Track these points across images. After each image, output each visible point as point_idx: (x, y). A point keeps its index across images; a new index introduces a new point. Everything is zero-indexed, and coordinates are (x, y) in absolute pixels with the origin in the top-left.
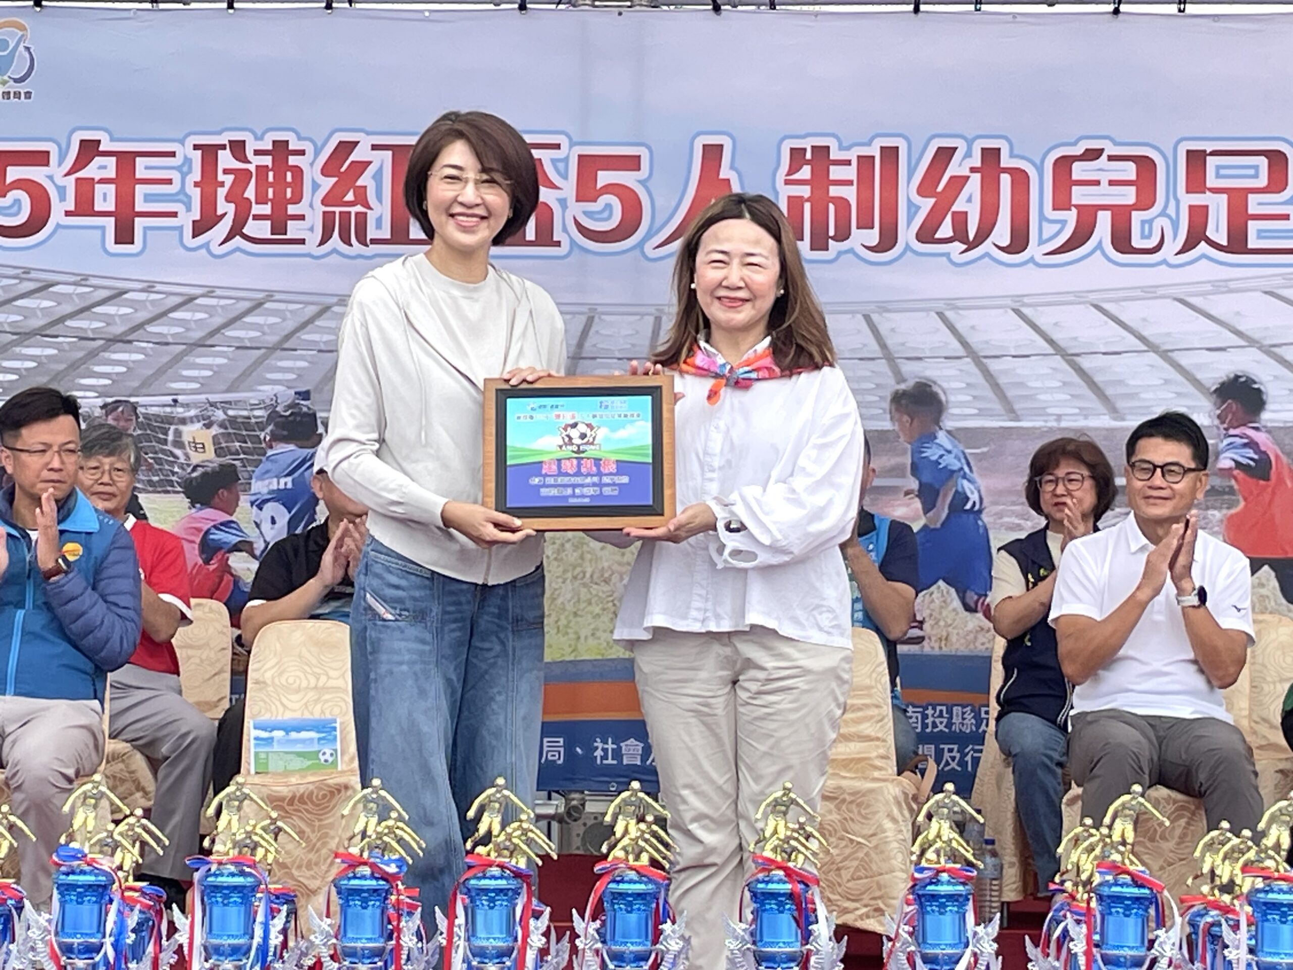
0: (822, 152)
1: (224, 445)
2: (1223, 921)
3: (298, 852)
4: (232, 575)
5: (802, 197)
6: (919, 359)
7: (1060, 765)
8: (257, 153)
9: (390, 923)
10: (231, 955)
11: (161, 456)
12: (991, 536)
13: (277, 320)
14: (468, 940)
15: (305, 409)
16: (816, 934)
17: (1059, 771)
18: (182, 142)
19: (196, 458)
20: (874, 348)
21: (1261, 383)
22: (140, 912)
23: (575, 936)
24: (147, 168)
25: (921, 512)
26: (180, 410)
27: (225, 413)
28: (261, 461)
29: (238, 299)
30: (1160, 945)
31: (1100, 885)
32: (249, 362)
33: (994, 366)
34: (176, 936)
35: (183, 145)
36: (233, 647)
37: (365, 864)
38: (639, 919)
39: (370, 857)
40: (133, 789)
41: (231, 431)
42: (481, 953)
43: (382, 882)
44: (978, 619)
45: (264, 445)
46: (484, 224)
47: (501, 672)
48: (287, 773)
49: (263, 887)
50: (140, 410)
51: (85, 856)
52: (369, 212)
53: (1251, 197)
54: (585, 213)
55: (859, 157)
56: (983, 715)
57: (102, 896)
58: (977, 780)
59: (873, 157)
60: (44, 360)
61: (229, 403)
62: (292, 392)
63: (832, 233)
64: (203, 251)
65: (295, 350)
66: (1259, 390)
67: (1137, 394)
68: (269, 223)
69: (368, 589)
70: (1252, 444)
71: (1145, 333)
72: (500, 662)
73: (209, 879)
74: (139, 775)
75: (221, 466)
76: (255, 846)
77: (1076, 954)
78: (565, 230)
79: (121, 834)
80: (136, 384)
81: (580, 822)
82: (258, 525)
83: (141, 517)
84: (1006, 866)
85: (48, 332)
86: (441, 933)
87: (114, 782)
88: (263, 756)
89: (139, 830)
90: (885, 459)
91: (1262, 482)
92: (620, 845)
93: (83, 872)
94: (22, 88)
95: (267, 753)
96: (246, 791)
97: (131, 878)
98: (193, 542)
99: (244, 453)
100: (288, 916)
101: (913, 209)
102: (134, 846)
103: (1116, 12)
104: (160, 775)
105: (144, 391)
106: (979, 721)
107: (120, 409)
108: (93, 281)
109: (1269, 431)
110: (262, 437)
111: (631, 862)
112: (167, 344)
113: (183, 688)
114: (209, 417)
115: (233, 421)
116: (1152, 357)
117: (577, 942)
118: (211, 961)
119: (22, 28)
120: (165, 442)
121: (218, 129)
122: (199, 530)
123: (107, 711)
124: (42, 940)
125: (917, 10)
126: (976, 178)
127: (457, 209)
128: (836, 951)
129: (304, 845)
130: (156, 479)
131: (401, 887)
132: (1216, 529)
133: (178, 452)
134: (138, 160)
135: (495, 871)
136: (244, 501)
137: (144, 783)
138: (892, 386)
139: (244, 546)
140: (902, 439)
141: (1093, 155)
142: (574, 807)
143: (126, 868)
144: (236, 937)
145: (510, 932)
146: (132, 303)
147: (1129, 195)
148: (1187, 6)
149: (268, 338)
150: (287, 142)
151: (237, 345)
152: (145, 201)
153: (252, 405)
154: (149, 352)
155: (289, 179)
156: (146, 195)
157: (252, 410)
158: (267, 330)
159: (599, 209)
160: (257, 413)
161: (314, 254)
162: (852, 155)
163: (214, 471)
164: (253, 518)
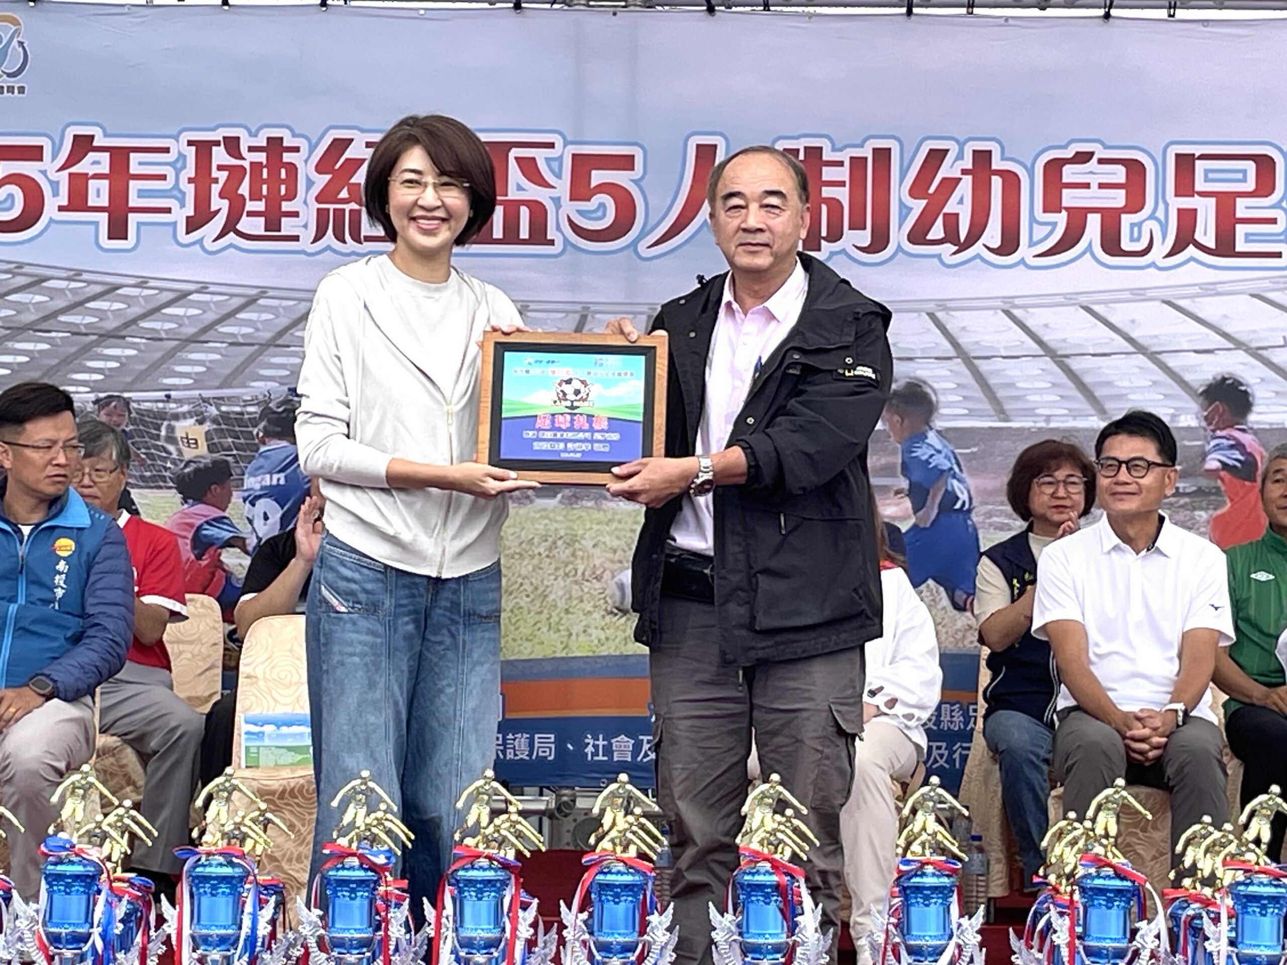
0: (814, 153)
1: (216, 440)
2: (1204, 914)
3: (289, 845)
4: (224, 570)
6: (910, 359)
7: (1046, 761)
8: (251, 149)
9: (378, 913)
10: (218, 946)
11: (153, 451)
12: (981, 536)
13: (271, 317)
14: (456, 930)
16: (802, 926)
17: (1045, 767)
18: (176, 138)
19: (189, 454)
21: (1247, 385)
22: (129, 902)
23: (562, 927)
24: (140, 163)
25: (911, 511)
26: (173, 405)
27: (218, 409)
28: (254, 457)
29: (232, 295)
30: (1142, 937)
31: (1085, 877)
32: (241, 359)
33: (984, 366)
34: (165, 926)
35: (177, 141)
36: (225, 643)
37: (354, 855)
38: (627, 910)
39: (358, 848)
40: (123, 783)
41: (223, 427)
42: (468, 944)
43: (370, 873)
44: (967, 618)
45: (257, 441)
46: (445, 226)
47: (450, 664)
48: (278, 767)
49: (251, 878)
50: (134, 405)
51: (73, 846)
53: (1239, 201)
54: (579, 212)
55: (851, 158)
56: (971, 714)
57: (89, 887)
58: (965, 778)
59: (866, 158)
60: (36, 355)
61: (222, 398)
62: (286, 388)
63: (824, 233)
64: (197, 247)
65: (288, 346)
66: (1246, 392)
67: (1126, 395)
68: (262, 219)
69: (323, 581)
70: (1238, 446)
71: (1134, 335)
72: (450, 654)
73: (198, 870)
74: (129, 769)
75: (215, 462)
76: (243, 838)
77: (1059, 946)
78: (558, 228)
79: (109, 825)
80: (129, 379)
81: (570, 818)
82: (251, 521)
83: (134, 512)
84: (992, 862)
85: (38, 327)
86: (430, 924)
87: (105, 775)
88: (253, 750)
89: (127, 821)
90: (875, 458)
91: (1247, 483)
92: (607, 838)
93: (72, 863)
94: (15, 82)
95: (258, 747)
96: (234, 781)
97: (119, 869)
98: (185, 537)
99: (237, 449)
100: (275, 908)
101: (905, 210)
102: (122, 837)
103: (1107, 16)
104: (149, 769)
105: (137, 386)
106: (967, 719)
107: (113, 404)
108: (85, 276)
109: (1255, 432)
110: (255, 433)
111: (619, 854)
112: (161, 339)
113: (175, 683)
114: (202, 413)
115: (225, 416)
116: (1141, 359)
117: (565, 933)
118: (199, 952)
119: (16, 22)
120: (158, 437)
121: (212, 125)
122: (191, 525)
123: (97, 705)
124: (30, 929)
125: (909, 13)
126: (968, 180)
127: (419, 213)
128: (822, 942)
129: (293, 836)
130: (148, 474)
131: (390, 878)
132: (1203, 529)
133: (171, 448)
134: (132, 155)
135: (484, 862)
136: (236, 497)
137: (134, 777)
139: (237, 542)
140: (892, 439)
141: (1083, 158)
142: (565, 803)
143: (114, 859)
144: (225, 927)
145: (498, 922)
146: (125, 299)
147: (1118, 198)
148: (1177, 11)
149: (260, 334)
150: (281, 139)
151: (230, 341)
152: (139, 197)
153: (245, 401)
154: (142, 347)
155: (283, 176)
156: (139, 191)
157: (245, 406)
158: (260, 326)
159: (593, 208)
160: (251, 409)
161: (309, 251)
162: (845, 156)
163: (206, 467)
164: (246, 514)
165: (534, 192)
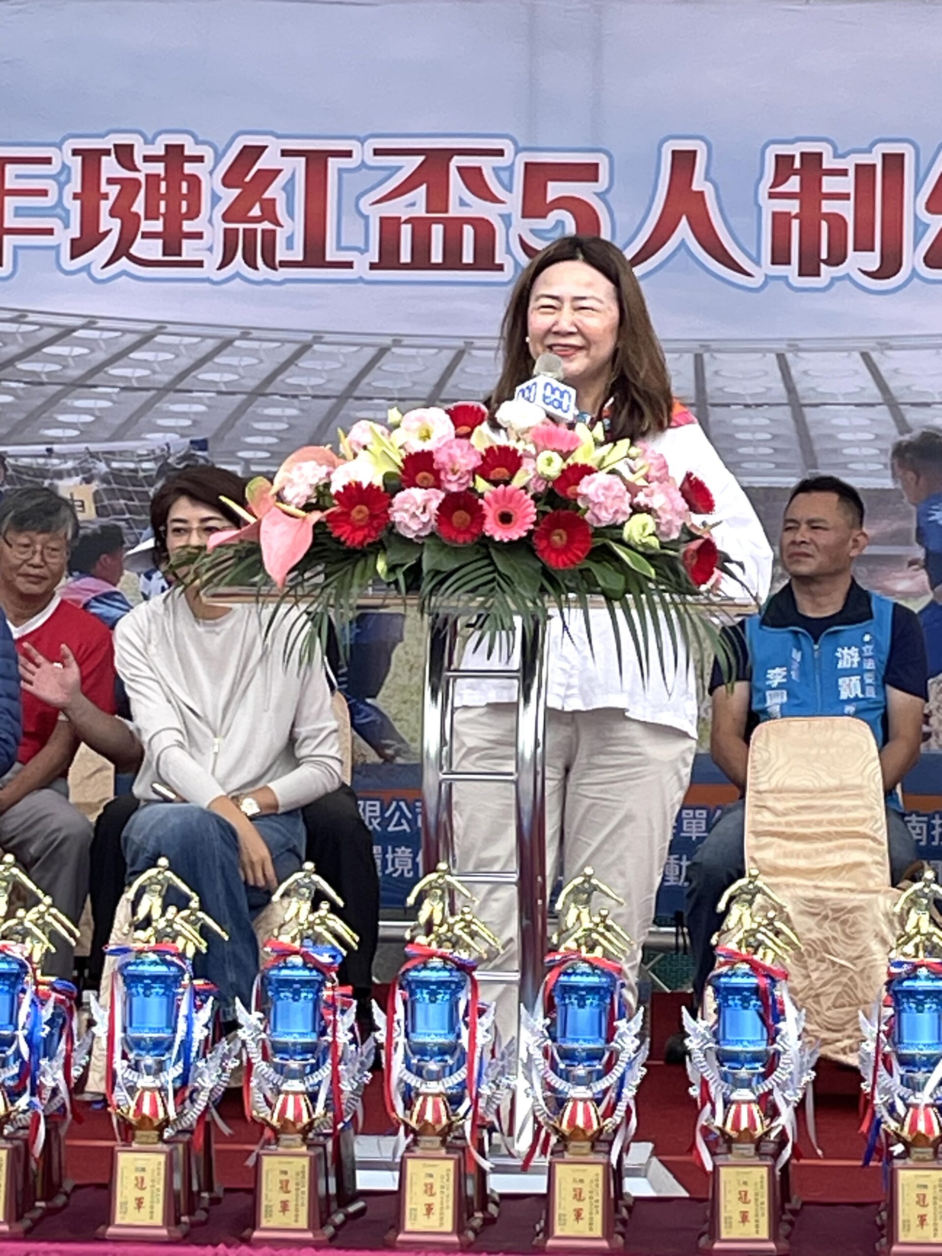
0: (812, 160)
1: (106, 502)
5: (789, 213)
6: (927, 405)
8: (147, 159)
9: (323, 1018)
10: (151, 1050)
13: (170, 356)
14: (407, 1036)
15: (202, 461)
16: (783, 1033)
18: (59, 146)
20: (873, 392)
22: (53, 1006)
24: (18, 177)
25: (927, 586)
26: (55, 461)
27: (108, 465)
29: (124, 331)
32: (136, 406)
34: (94, 1029)
35: (60, 149)
37: (296, 953)
38: (592, 1014)
39: (302, 946)
41: (114, 486)
42: (421, 1050)
43: (315, 973)
50: (10, 461)
52: (278, 229)
54: (532, 231)
55: (857, 166)
57: (13, 986)
59: (874, 166)
61: (113, 453)
62: (188, 440)
63: (824, 255)
64: (84, 275)
65: (190, 391)
68: (160, 242)
73: (130, 969)
75: (104, 528)
78: (509, 251)
79: (31, 921)
80: (4, 431)
82: (146, 597)
86: (379, 1030)
89: (49, 919)
90: (885, 522)
96: (167, 874)
97: (40, 972)
99: (130, 513)
101: (921, 228)
102: (44, 934)
105: (15, 438)
110: (151, 493)
111: (584, 954)
112: (42, 384)
114: (90, 470)
115: (116, 474)
118: (131, 1056)
121: (102, 130)
134: (7, 167)
135: (436, 962)
138: (893, 435)
140: (905, 500)
143: (34, 960)
144: (159, 1030)
145: (452, 1027)
149: (157, 377)
150: (182, 147)
151: (122, 385)
152: (16, 215)
153: (139, 456)
154: (20, 393)
155: (184, 190)
156: (17, 209)
157: (141, 461)
158: (158, 368)
159: (548, 227)
160: (145, 465)
161: (215, 279)
162: (849, 163)
163: (95, 534)
164: (141, 589)
165: (479, 208)
